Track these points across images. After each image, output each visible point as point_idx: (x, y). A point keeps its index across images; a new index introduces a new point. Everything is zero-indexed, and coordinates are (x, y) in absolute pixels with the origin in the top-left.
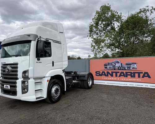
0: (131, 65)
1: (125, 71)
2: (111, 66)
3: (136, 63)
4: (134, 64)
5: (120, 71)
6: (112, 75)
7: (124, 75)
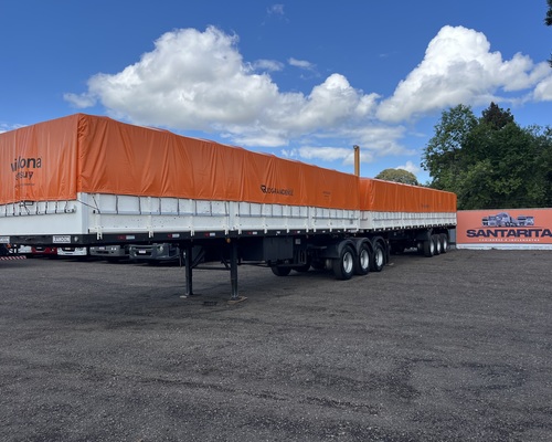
3: (533, 217)
7: (514, 234)
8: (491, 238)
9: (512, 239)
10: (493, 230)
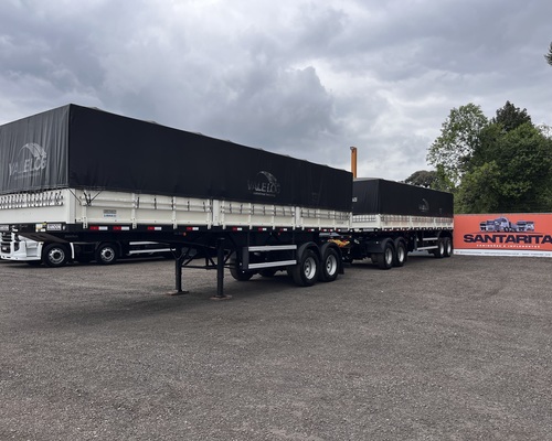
1: (515, 235)
3: (533, 223)
5: (507, 234)
6: (494, 241)
7: (513, 240)
8: (489, 244)
9: (511, 245)
10: (491, 235)
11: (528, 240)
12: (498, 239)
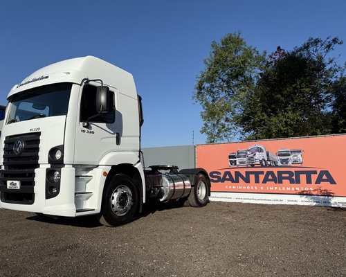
0: (289, 155)
1: (275, 170)
2: (245, 159)
3: (300, 151)
4: (296, 154)
5: (265, 170)
6: (247, 180)
7: (274, 180)
8: (242, 185)
9: (271, 186)
10: (243, 172)
11: (294, 178)
12: (252, 177)
